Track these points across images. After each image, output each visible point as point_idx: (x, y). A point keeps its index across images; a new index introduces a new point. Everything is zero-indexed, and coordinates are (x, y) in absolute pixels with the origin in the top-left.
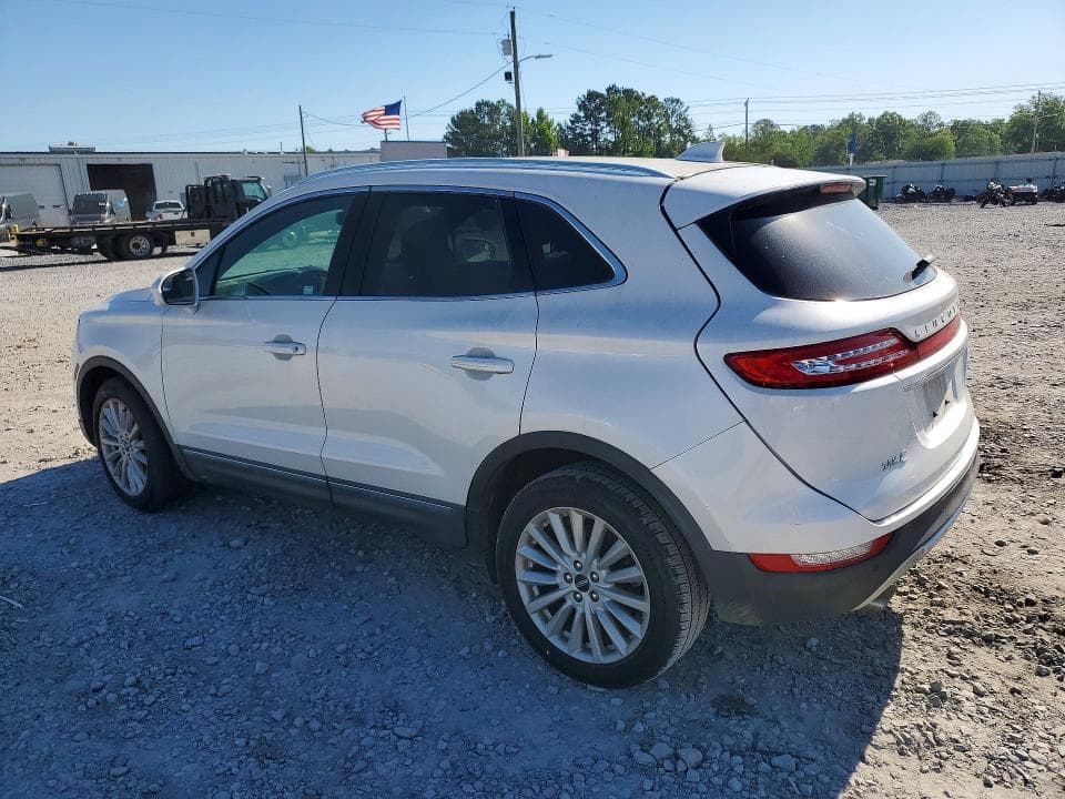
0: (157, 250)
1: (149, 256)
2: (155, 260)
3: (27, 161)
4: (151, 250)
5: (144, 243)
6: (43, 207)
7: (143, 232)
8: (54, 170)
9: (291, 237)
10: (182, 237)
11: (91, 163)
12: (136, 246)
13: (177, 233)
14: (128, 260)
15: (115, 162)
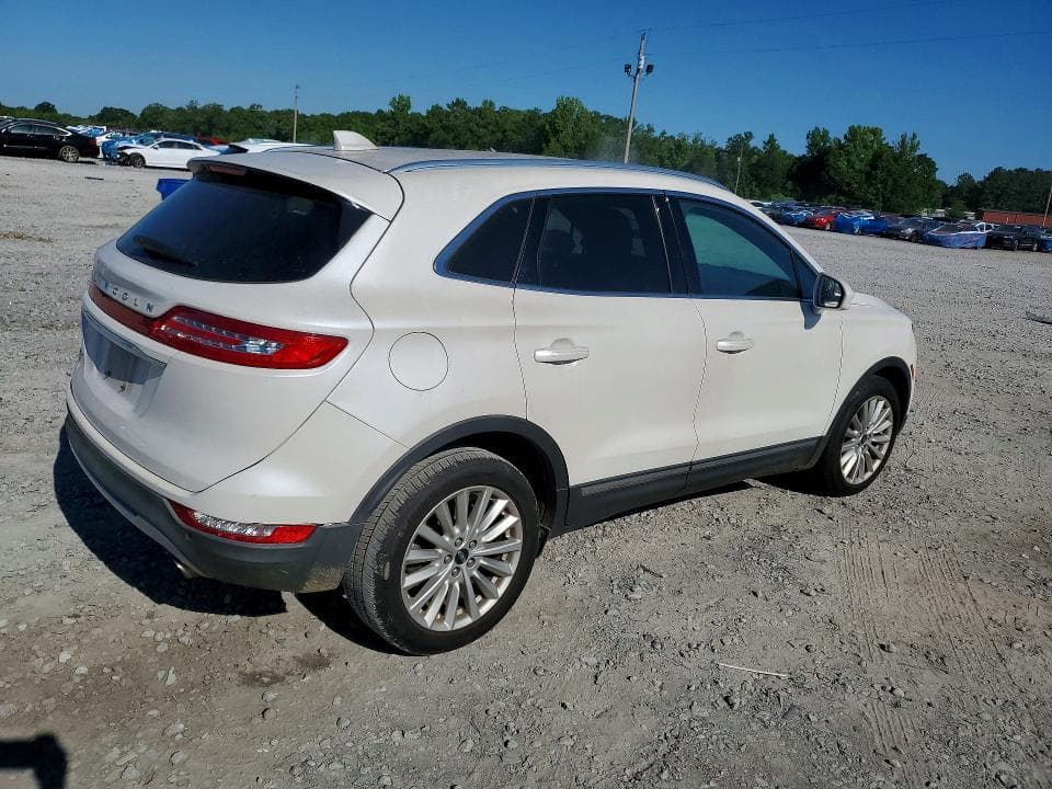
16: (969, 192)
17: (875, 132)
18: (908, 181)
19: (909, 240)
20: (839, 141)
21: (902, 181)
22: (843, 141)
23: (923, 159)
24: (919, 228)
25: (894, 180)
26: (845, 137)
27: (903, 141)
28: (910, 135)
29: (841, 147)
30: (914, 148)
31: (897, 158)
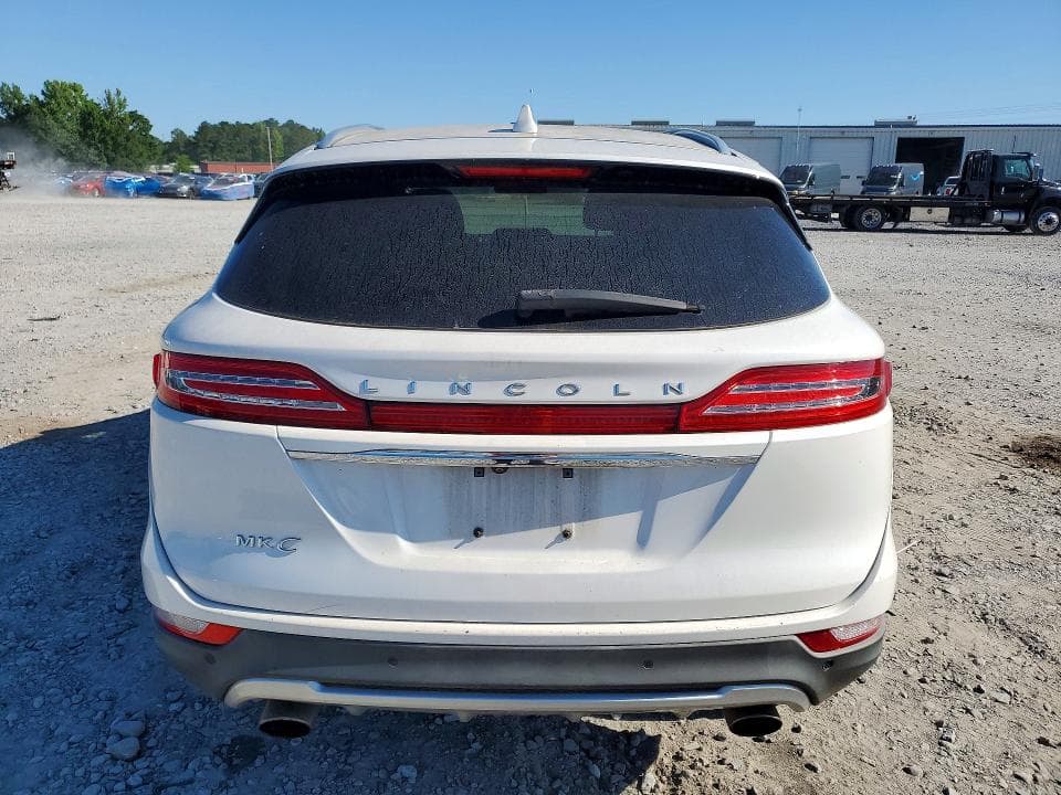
0: (888, 225)
1: (878, 229)
2: (882, 234)
3: (846, 135)
4: (882, 224)
5: (877, 216)
6: (847, 177)
7: (879, 206)
8: (866, 143)
9: (1049, 222)
10: (917, 213)
11: (901, 136)
12: (869, 218)
13: (912, 209)
14: (860, 231)
15: (926, 135)
16: (185, 147)
17: (75, 88)
18: (128, 139)
19: (188, 198)
20: (37, 99)
21: (121, 139)
22: (41, 98)
23: (134, 116)
24: (193, 185)
25: (112, 138)
26: (43, 93)
27: (109, 98)
28: (113, 92)
29: (41, 105)
30: (122, 105)
31: (108, 115)
